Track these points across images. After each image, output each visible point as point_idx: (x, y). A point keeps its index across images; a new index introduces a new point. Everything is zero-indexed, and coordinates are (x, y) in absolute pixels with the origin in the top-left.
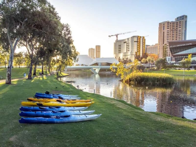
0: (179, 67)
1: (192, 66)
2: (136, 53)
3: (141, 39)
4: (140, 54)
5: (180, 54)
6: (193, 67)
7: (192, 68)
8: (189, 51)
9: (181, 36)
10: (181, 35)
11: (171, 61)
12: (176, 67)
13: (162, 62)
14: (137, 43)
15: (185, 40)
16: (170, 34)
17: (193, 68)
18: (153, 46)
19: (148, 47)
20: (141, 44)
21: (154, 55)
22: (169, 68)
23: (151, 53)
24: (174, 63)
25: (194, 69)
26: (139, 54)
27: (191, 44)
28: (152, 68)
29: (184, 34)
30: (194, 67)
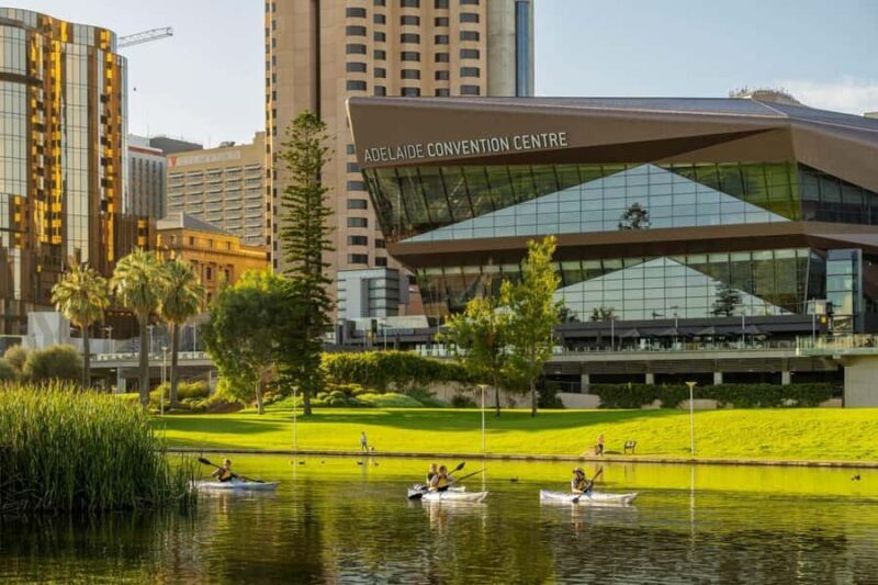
0: (454, 378)
1: (581, 367)
2: (13, 209)
3: (77, 51)
4: (63, 231)
5: (468, 235)
6: (585, 379)
7: (578, 390)
8: (542, 209)
9: (481, 64)
10: (481, 46)
11: (392, 310)
12: (433, 372)
13: (273, 311)
14: (30, 95)
15: (523, 93)
16: (381, 28)
17: (591, 391)
18: (231, 155)
19: (184, 160)
20: (76, 117)
21: (220, 246)
22: (357, 388)
23: (190, 222)
24: (416, 332)
25: (595, 399)
26: (50, 232)
27: (557, 140)
28: (182, 386)
29: (508, 45)
30: (593, 379)
